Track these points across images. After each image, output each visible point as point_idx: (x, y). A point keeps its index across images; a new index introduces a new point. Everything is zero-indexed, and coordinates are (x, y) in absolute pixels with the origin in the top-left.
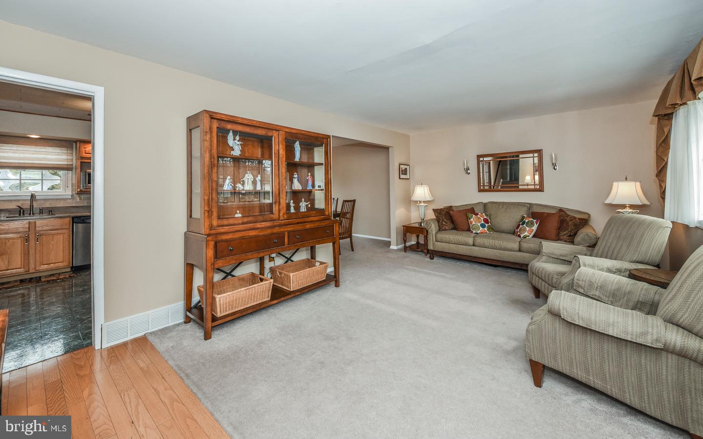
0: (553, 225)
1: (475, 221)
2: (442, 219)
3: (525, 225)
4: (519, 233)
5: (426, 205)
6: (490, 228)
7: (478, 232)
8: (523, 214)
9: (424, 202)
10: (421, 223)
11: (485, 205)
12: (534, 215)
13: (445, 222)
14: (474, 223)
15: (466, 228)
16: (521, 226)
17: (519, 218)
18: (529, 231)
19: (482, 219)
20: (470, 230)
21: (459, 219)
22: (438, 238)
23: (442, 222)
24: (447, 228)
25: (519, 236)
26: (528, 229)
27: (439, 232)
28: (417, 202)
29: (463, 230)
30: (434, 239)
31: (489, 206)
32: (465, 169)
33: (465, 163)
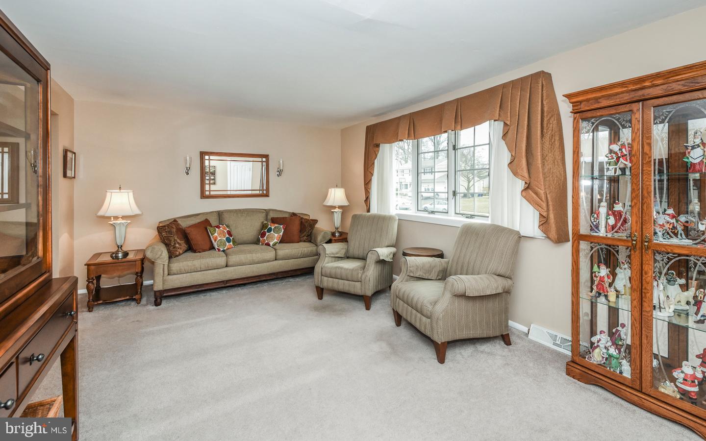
0: (296, 227)
1: (218, 236)
2: (175, 240)
3: (272, 232)
4: (266, 242)
5: (129, 222)
6: (234, 242)
7: (225, 249)
8: (263, 220)
9: (123, 217)
10: (117, 252)
11: (220, 214)
12: (274, 221)
13: (178, 243)
14: (219, 238)
15: (208, 247)
16: (267, 234)
17: (257, 225)
18: (275, 237)
19: (226, 231)
20: (212, 248)
21: (197, 237)
22: (173, 269)
23: (175, 243)
24: (181, 252)
25: (268, 244)
26: (276, 235)
27: (174, 259)
28: (109, 218)
29: (204, 251)
30: (166, 272)
31: (226, 216)
32: (187, 168)
33: (187, 160)
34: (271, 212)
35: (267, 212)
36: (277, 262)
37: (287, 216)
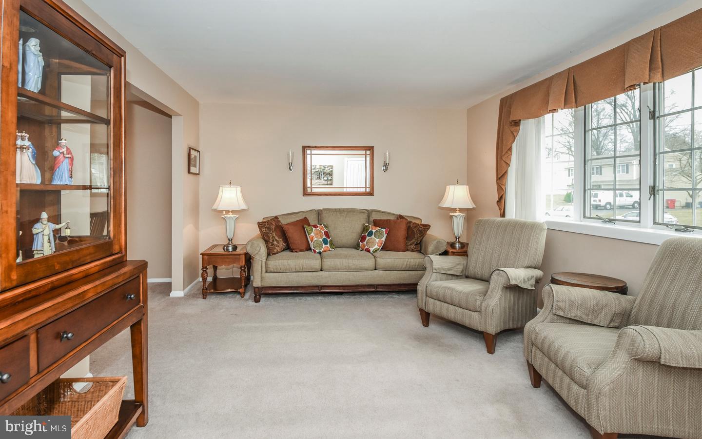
0: (401, 233)
1: (315, 236)
2: (273, 237)
3: (373, 236)
4: (366, 247)
5: (237, 216)
6: (332, 244)
7: (321, 251)
8: (363, 223)
9: (234, 212)
10: (227, 246)
11: (319, 213)
12: (376, 223)
13: (276, 240)
14: (316, 239)
15: (304, 247)
16: (368, 238)
17: (358, 228)
18: (376, 242)
19: (323, 232)
20: (310, 249)
21: (294, 235)
22: (270, 266)
23: (273, 240)
24: (279, 250)
25: (368, 250)
26: (377, 240)
27: (272, 257)
28: (221, 211)
29: (301, 251)
30: (264, 269)
31: (325, 214)
32: (289, 163)
33: (289, 155)
34: (374, 213)
35: (369, 213)
36: (376, 272)
37: (392, 218)
